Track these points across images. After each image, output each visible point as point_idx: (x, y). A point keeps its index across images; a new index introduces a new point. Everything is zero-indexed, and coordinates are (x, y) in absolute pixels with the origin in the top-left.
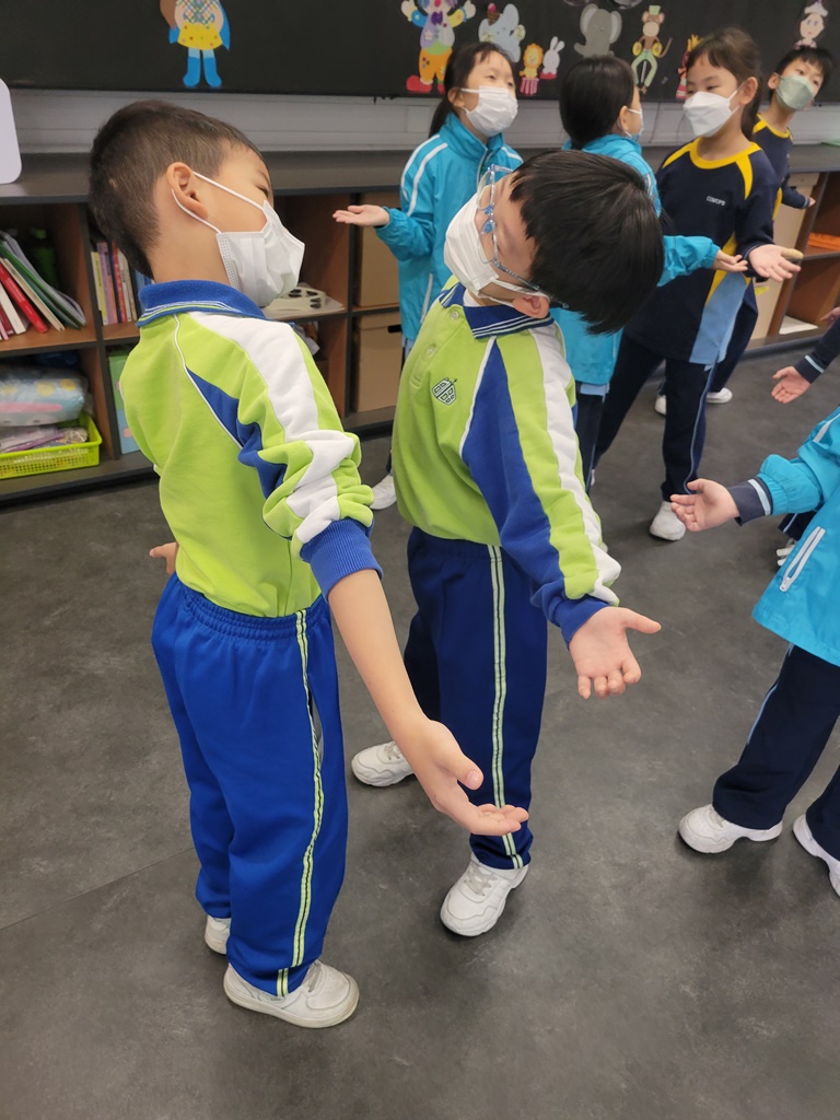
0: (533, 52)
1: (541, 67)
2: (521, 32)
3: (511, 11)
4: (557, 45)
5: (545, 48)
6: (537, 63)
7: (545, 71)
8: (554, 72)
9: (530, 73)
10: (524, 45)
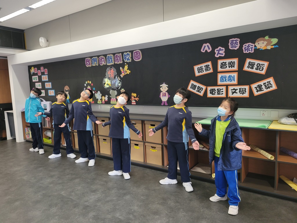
0: (103, 97)
1: (105, 100)
2: (101, 95)
3: (99, 92)
4: (107, 96)
5: (105, 97)
6: (104, 99)
7: (106, 100)
8: (107, 100)
9: (103, 100)
10: (102, 96)
